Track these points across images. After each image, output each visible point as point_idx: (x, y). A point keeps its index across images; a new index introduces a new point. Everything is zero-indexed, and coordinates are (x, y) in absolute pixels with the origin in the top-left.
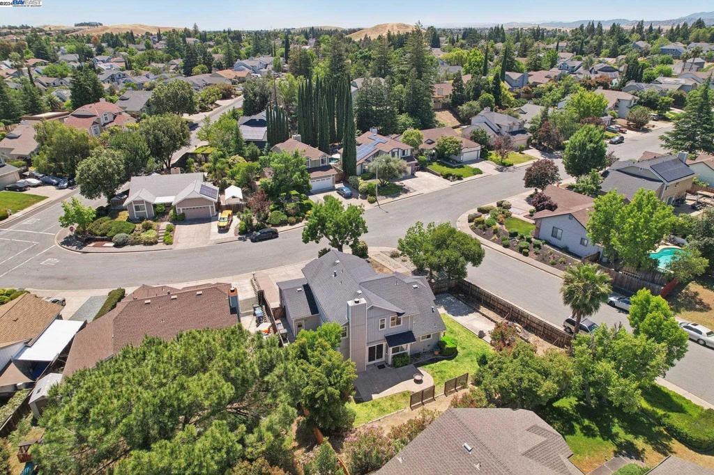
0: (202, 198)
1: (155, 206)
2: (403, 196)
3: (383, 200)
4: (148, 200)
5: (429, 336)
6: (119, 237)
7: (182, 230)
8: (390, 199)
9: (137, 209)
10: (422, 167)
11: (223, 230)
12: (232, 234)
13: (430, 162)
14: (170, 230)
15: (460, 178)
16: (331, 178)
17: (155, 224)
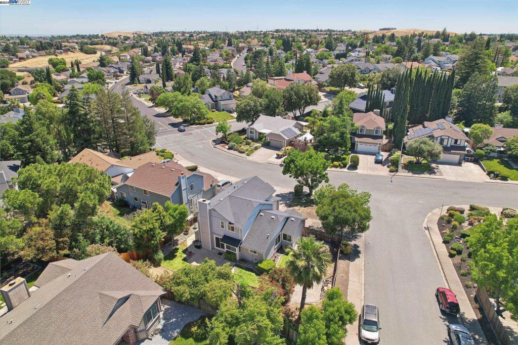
0: (279, 135)
2: (426, 175)
3: (403, 173)
4: (257, 129)
6: (231, 143)
7: (263, 151)
9: (251, 132)
10: (476, 160)
11: (279, 157)
13: (490, 158)
14: (256, 148)
16: (378, 146)
17: (252, 143)
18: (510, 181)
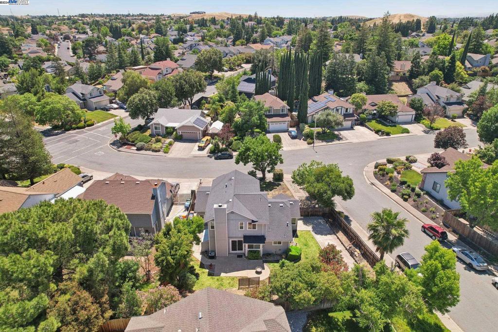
0: (194, 127)
1: (167, 128)
2: (336, 142)
3: (318, 143)
4: (163, 124)
5: (280, 243)
6: (140, 144)
7: (178, 145)
8: (324, 143)
9: (156, 128)
10: (362, 123)
11: (201, 149)
12: (205, 152)
13: (369, 120)
14: (171, 144)
15: (388, 134)
16: (287, 123)
17: (163, 140)
18: (392, 136)
